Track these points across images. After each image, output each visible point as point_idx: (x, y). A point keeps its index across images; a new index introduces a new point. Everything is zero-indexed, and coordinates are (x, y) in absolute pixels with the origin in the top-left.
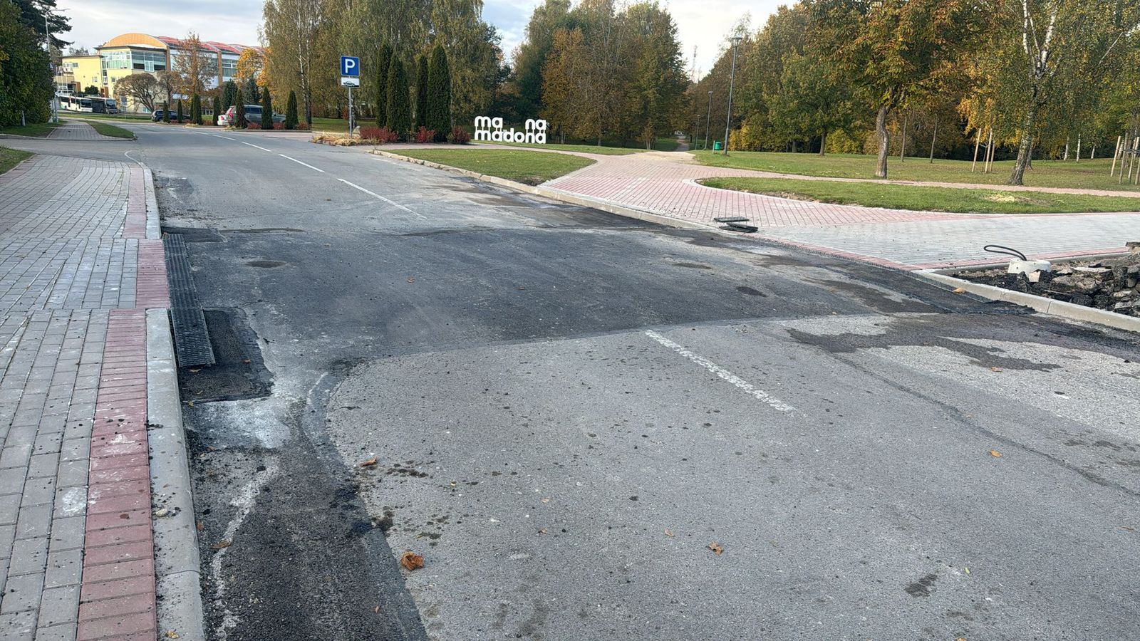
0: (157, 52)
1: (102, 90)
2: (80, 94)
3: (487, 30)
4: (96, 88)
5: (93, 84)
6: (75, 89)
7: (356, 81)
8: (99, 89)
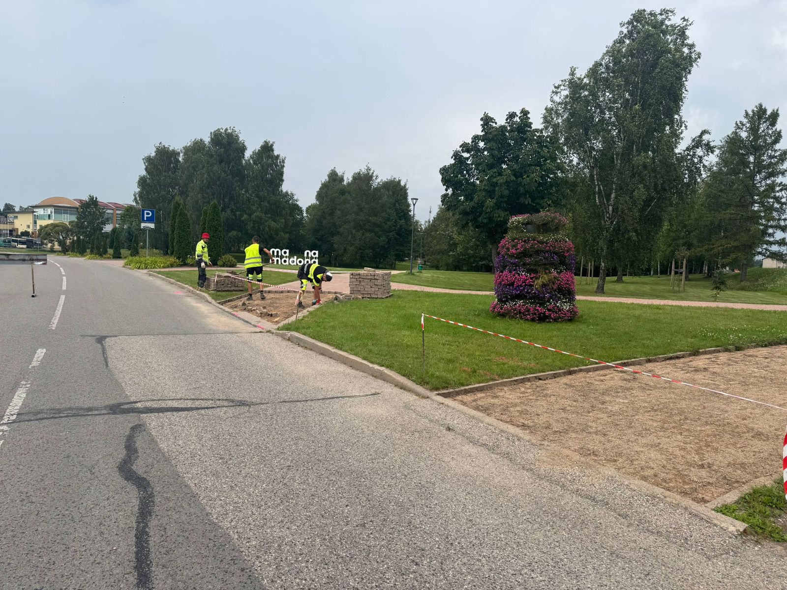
0: (73, 209)
1: (33, 233)
2: (17, 236)
3: (289, 195)
4: (29, 232)
5: (26, 230)
6: (14, 233)
7: (152, 226)
8: (31, 233)
